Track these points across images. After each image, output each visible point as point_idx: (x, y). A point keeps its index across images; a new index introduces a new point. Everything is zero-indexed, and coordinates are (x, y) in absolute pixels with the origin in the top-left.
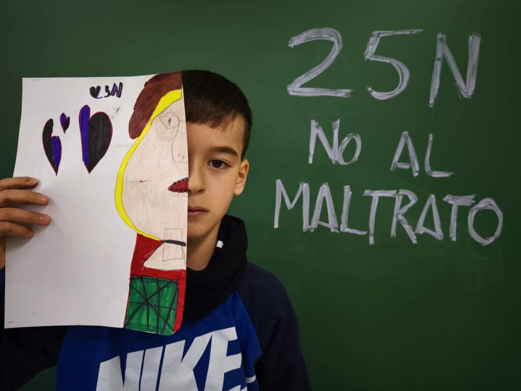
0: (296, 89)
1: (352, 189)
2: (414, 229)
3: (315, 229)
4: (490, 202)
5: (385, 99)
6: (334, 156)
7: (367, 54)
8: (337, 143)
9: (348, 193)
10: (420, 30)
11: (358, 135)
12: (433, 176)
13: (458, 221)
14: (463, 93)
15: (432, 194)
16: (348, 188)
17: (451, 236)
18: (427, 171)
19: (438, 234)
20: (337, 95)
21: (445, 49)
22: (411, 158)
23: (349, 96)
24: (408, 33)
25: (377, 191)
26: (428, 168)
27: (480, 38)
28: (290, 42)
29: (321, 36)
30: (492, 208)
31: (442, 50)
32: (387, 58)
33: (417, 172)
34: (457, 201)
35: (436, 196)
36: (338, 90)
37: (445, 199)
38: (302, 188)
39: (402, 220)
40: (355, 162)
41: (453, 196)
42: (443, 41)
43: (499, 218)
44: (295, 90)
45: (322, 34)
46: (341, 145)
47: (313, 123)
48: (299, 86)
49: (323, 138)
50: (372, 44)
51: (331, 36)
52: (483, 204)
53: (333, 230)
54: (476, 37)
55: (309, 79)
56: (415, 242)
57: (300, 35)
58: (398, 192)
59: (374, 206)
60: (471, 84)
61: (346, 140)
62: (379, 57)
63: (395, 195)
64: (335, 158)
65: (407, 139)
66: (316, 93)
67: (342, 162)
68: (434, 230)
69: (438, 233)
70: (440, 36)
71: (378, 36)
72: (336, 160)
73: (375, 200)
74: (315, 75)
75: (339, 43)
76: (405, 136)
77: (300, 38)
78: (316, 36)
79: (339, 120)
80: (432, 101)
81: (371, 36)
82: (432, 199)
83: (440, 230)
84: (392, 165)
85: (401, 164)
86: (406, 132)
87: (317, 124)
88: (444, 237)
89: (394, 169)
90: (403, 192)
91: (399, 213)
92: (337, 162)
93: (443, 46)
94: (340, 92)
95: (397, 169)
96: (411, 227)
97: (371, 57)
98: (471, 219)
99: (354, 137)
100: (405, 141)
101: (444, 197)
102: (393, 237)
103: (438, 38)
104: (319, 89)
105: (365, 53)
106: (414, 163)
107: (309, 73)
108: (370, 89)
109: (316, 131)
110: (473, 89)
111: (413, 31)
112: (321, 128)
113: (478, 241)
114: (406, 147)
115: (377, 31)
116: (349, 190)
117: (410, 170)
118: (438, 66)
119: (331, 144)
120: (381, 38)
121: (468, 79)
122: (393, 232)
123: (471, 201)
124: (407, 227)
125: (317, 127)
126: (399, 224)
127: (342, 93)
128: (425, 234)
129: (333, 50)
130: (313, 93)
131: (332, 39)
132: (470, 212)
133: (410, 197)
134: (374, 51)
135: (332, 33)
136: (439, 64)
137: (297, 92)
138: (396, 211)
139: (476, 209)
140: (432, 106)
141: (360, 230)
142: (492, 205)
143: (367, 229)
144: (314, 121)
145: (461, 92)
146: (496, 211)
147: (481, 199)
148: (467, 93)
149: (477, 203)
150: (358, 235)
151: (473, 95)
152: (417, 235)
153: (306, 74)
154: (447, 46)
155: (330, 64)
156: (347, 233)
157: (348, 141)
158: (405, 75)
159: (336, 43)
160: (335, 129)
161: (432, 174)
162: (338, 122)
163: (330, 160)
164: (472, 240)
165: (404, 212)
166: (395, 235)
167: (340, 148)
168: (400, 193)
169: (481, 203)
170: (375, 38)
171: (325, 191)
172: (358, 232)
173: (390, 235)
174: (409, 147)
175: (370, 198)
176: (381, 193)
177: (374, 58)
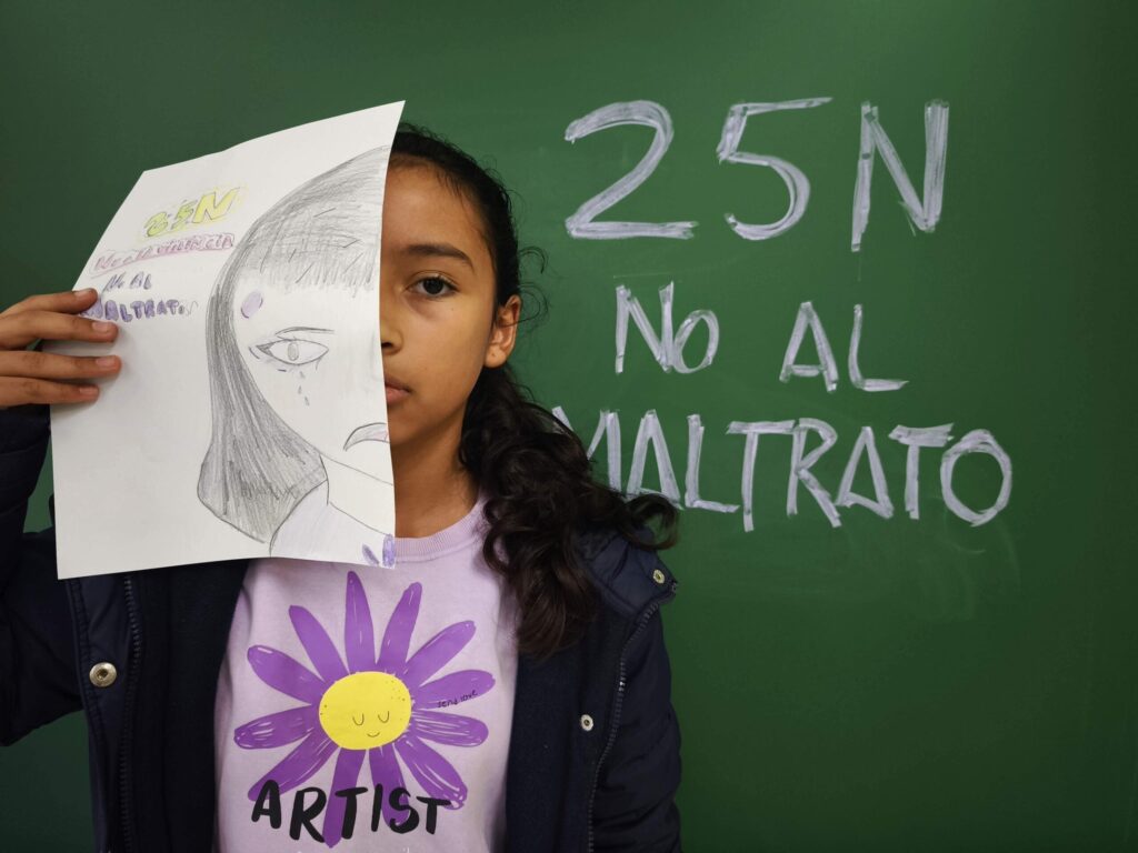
0: (583, 224)
1: (704, 421)
2: (833, 498)
4: (983, 439)
5: (763, 238)
6: (666, 355)
7: (722, 150)
8: (671, 330)
9: (697, 429)
10: (827, 100)
11: (711, 313)
12: (867, 389)
13: (921, 478)
14: (917, 221)
15: (867, 425)
16: (696, 420)
17: (908, 508)
18: (853, 379)
19: (883, 506)
20: (667, 235)
21: (879, 135)
22: (820, 354)
23: (692, 235)
24: (801, 104)
25: (754, 424)
26: (855, 374)
27: (948, 109)
28: (568, 131)
29: (629, 118)
30: (987, 449)
31: (873, 137)
32: (763, 157)
33: (834, 382)
34: (917, 437)
35: (874, 429)
36: (669, 224)
37: (893, 435)
38: (606, 422)
39: (808, 481)
40: (708, 367)
41: (908, 429)
42: (874, 118)
43: (1003, 470)
44: (583, 227)
45: (630, 114)
46: (678, 333)
47: (622, 291)
48: (591, 218)
49: (641, 320)
50: (733, 129)
51: (650, 117)
52: (969, 442)
54: (939, 108)
55: (610, 205)
56: (836, 523)
57: (587, 117)
58: (797, 424)
59: (751, 454)
60: (933, 203)
61: (689, 325)
62: (745, 154)
63: (792, 430)
64: (667, 360)
65: (810, 316)
66: (623, 231)
67: (683, 369)
68: (874, 498)
69: (882, 503)
71: (743, 115)
72: (670, 363)
73: (752, 443)
74: (622, 197)
75: (665, 131)
76: (807, 310)
77: (589, 122)
78: (619, 118)
79: (672, 284)
80: (856, 239)
81: (729, 113)
82: (867, 435)
83: (886, 498)
84: (783, 371)
85: (799, 367)
86: (809, 304)
87: (629, 293)
88: (895, 512)
89: (787, 378)
90: (807, 423)
91: (801, 466)
92: (672, 368)
93: (873, 130)
94: (672, 227)
95: (794, 379)
96: (828, 494)
97: (731, 155)
98: (946, 474)
99: (704, 317)
100: (807, 319)
101: (890, 431)
102: (792, 515)
103: (863, 114)
104: (630, 224)
105: (719, 148)
106: (826, 364)
107: (609, 193)
108: (731, 220)
110: (938, 212)
111: (811, 102)
112: (636, 300)
113: (964, 518)
114: (809, 333)
115: (742, 103)
116: (699, 423)
117: (820, 378)
118: (865, 169)
119: (658, 332)
120: (750, 117)
121: (926, 193)
122: (792, 506)
123: (945, 438)
124: (819, 494)
125: (629, 299)
126: (802, 488)
127: (678, 230)
128: (856, 506)
129: (654, 144)
130: (618, 232)
131: (653, 123)
132: (944, 459)
133: (822, 433)
134: (736, 143)
135: (651, 110)
136: (866, 166)
137: (587, 231)
138: (794, 463)
139: (955, 453)
140: (857, 249)
141: (724, 501)
142: (986, 443)
143: (739, 500)
144: (623, 287)
145: (914, 220)
146: (995, 455)
147: (965, 433)
148: (926, 220)
149: (957, 440)
150: (720, 513)
151: (938, 225)
152: (840, 509)
153: (602, 194)
154: (881, 129)
155: (651, 172)
156: (700, 510)
157: (693, 325)
158: (800, 188)
159: (660, 131)
160: (664, 302)
161: (864, 386)
162: (671, 288)
163: (657, 365)
164: (951, 514)
165: (811, 464)
166: (796, 512)
167: (676, 340)
168: (801, 425)
169: (966, 441)
170: (737, 117)
171: (650, 426)
172: (721, 508)
173: (785, 511)
174: (815, 333)
175: (742, 438)
176: (763, 427)
177: (737, 156)
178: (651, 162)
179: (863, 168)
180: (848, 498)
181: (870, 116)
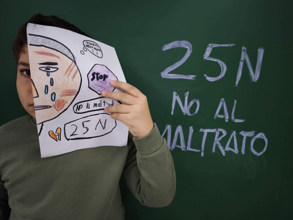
2: (224, 149)
3: (174, 149)
4: (262, 135)
5: (213, 81)
6: (185, 111)
7: (205, 56)
8: (187, 104)
9: (192, 130)
10: (234, 45)
11: (198, 100)
12: (235, 121)
13: (246, 144)
14: (253, 79)
15: (234, 131)
16: (191, 128)
17: (242, 151)
18: (232, 119)
20: (188, 78)
21: (246, 55)
22: (225, 112)
23: (195, 79)
24: (227, 45)
25: (206, 129)
26: (233, 118)
27: (264, 50)
28: (163, 48)
30: (262, 137)
31: (244, 56)
32: (215, 59)
33: (227, 119)
34: (246, 134)
35: (236, 132)
36: (189, 76)
37: (240, 133)
38: (167, 128)
39: (218, 144)
40: (196, 114)
41: (244, 132)
43: (266, 143)
44: (165, 75)
45: (181, 44)
46: (189, 105)
48: (167, 73)
49: (179, 101)
50: (208, 51)
51: (186, 45)
52: (259, 136)
53: (183, 150)
54: (262, 49)
55: (173, 69)
56: (224, 155)
57: (169, 44)
58: (217, 130)
59: (205, 137)
60: (257, 74)
61: (192, 103)
62: (211, 58)
63: (216, 131)
65: (223, 102)
66: (176, 77)
67: (189, 114)
68: (234, 149)
69: (236, 150)
70: (243, 48)
71: (211, 47)
72: (186, 113)
73: (205, 134)
74: (177, 67)
76: (222, 101)
77: (169, 46)
78: (179, 45)
79: (188, 92)
80: (237, 83)
81: (208, 46)
82: (234, 133)
84: (215, 116)
85: (219, 115)
86: (223, 99)
87: (176, 94)
88: (238, 152)
89: (216, 118)
90: (219, 130)
91: (217, 140)
92: (186, 114)
93: (244, 54)
94: (190, 76)
95: (218, 118)
97: (207, 58)
98: (252, 143)
99: (196, 101)
100: (222, 103)
101: (240, 132)
102: (214, 153)
104: (178, 75)
105: (204, 56)
106: (226, 115)
107: (173, 66)
108: (205, 75)
109: (176, 97)
110: (258, 77)
111: (229, 45)
112: (178, 96)
113: (255, 154)
114: (222, 107)
115: (211, 44)
116: (192, 129)
117: (224, 118)
118: (241, 64)
119: (183, 105)
120: (213, 48)
121: (256, 72)
122: (214, 150)
123: (252, 134)
124: (221, 148)
125: (176, 95)
126: (217, 146)
127: (191, 77)
128: (230, 151)
129: (187, 53)
130: (175, 77)
131: (187, 47)
132: (252, 140)
133: (223, 132)
134: (209, 55)
135: (187, 43)
137: (166, 76)
138: (215, 140)
139: (255, 138)
140: (237, 85)
141: (197, 149)
143: (200, 149)
144: (175, 92)
146: (264, 139)
147: (258, 133)
148: (255, 79)
149: (256, 135)
151: (258, 80)
152: (226, 151)
153: (171, 66)
154: (247, 54)
156: (190, 151)
157: (193, 103)
158: (224, 68)
159: (189, 50)
160: (186, 96)
161: (235, 120)
163: (182, 113)
164: (252, 153)
165: (220, 140)
167: (188, 107)
170: (210, 47)
171: (179, 129)
172: (196, 151)
173: (212, 151)
174: (224, 106)
175: (203, 133)
176: (209, 130)
177: (209, 58)
178: (186, 58)
181: (244, 50)
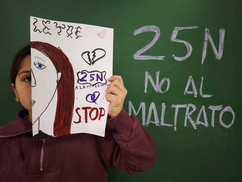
0: (137, 56)
3: (148, 125)
4: (229, 108)
5: (181, 60)
7: (172, 39)
8: (158, 82)
9: (164, 107)
10: (197, 27)
11: (168, 78)
12: (204, 97)
13: (215, 117)
15: (203, 105)
16: (164, 104)
17: (212, 125)
18: (201, 94)
19: (206, 124)
20: (158, 59)
21: (209, 36)
22: (193, 88)
23: (164, 59)
24: (191, 28)
25: (177, 105)
27: (225, 30)
28: (134, 32)
30: (230, 111)
33: (196, 95)
34: (215, 108)
35: (205, 106)
36: (159, 57)
37: (209, 108)
38: (142, 105)
39: (189, 118)
40: (167, 91)
41: (213, 106)
42: (208, 32)
43: (233, 116)
44: (137, 57)
45: (150, 29)
46: (160, 83)
47: (147, 73)
48: (139, 55)
49: (151, 80)
50: (175, 33)
52: (226, 109)
53: (157, 125)
54: (223, 30)
55: (144, 51)
56: (195, 128)
57: (139, 29)
58: (187, 105)
59: (176, 112)
60: (221, 53)
61: (163, 81)
62: (178, 40)
63: (186, 107)
65: (191, 80)
67: (161, 92)
68: (204, 123)
71: (177, 30)
72: (158, 90)
73: (177, 110)
74: (147, 49)
75: (158, 33)
76: (191, 78)
78: (148, 30)
79: (159, 71)
80: (203, 61)
81: (174, 29)
82: (203, 108)
83: (207, 122)
84: (185, 93)
85: (188, 92)
86: (191, 76)
88: (209, 126)
90: (190, 105)
91: (188, 115)
92: (158, 92)
95: (187, 94)
96: (194, 122)
98: (221, 117)
99: (166, 79)
100: (190, 80)
102: (185, 127)
103: (206, 31)
104: (149, 56)
106: (195, 91)
107: (144, 48)
108: (174, 56)
109: (148, 77)
110: (222, 55)
111: (194, 27)
112: (150, 75)
113: (224, 126)
114: (191, 83)
115: (177, 27)
116: (165, 105)
117: (193, 94)
118: (206, 44)
119: (155, 83)
120: (179, 31)
121: (219, 50)
122: (185, 124)
123: (221, 108)
124: (192, 122)
125: (148, 75)
126: (188, 120)
127: (161, 58)
128: (200, 124)
129: (155, 37)
130: (146, 58)
131: (155, 31)
132: (220, 113)
133: (193, 107)
134: (175, 37)
135: (155, 28)
136: (206, 43)
138: (186, 114)
139: (223, 112)
140: (203, 64)
142: (230, 109)
143: (173, 124)
145: (216, 57)
146: (232, 112)
148: (219, 57)
149: (223, 109)
150: (169, 127)
152: (196, 125)
153: (142, 49)
156: (164, 126)
158: (190, 48)
160: (157, 75)
162: (158, 72)
163: (155, 91)
164: (221, 126)
165: (190, 115)
166: (186, 126)
167: (160, 85)
168: (188, 105)
169: (225, 109)
171: (153, 106)
172: (169, 125)
173: (184, 126)
175: (174, 109)
176: (180, 106)
177: (175, 40)
178: (155, 41)
179: (205, 44)
180: (198, 122)
